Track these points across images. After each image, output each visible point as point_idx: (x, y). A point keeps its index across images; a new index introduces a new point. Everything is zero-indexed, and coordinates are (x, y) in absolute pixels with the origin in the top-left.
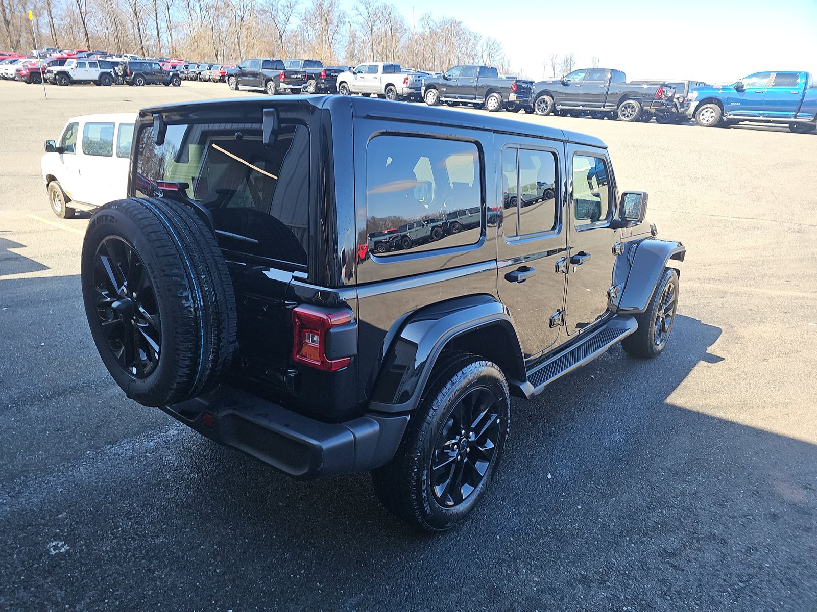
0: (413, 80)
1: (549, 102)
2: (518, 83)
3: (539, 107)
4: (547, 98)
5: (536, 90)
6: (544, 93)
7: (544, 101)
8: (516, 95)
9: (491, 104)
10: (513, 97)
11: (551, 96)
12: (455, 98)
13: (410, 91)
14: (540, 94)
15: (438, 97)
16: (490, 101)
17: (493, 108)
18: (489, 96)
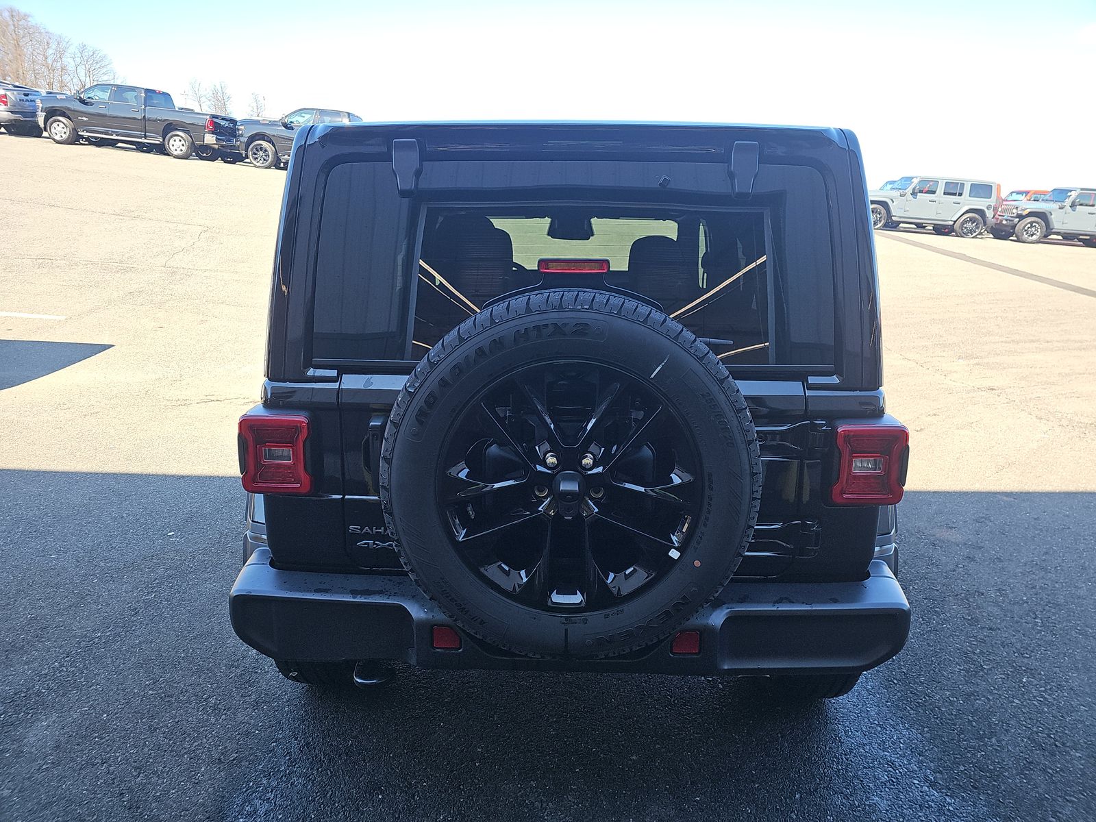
0: (16, 99)
1: (269, 149)
2: (215, 120)
3: (256, 156)
4: (265, 144)
5: (245, 132)
6: (257, 138)
7: (261, 149)
8: (215, 136)
9: (175, 147)
10: (210, 139)
11: (270, 141)
12: (106, 133)
13: (13, 117)
14: (253, 138)
15: (75, 130)
16: (172, 142)
17: (178, 153)
18: (169, 135)
